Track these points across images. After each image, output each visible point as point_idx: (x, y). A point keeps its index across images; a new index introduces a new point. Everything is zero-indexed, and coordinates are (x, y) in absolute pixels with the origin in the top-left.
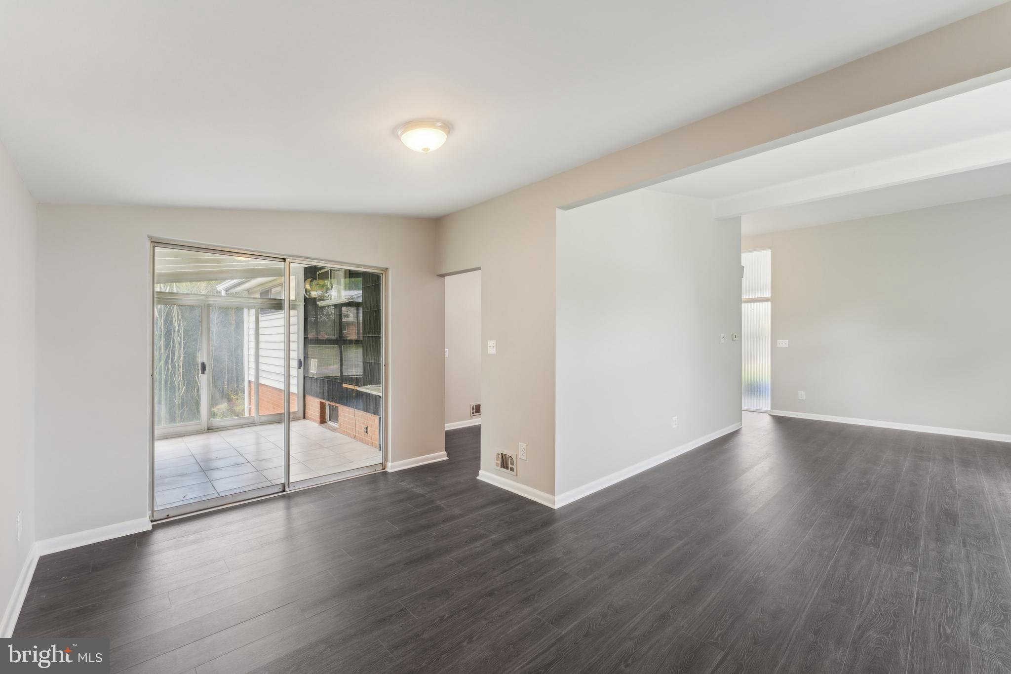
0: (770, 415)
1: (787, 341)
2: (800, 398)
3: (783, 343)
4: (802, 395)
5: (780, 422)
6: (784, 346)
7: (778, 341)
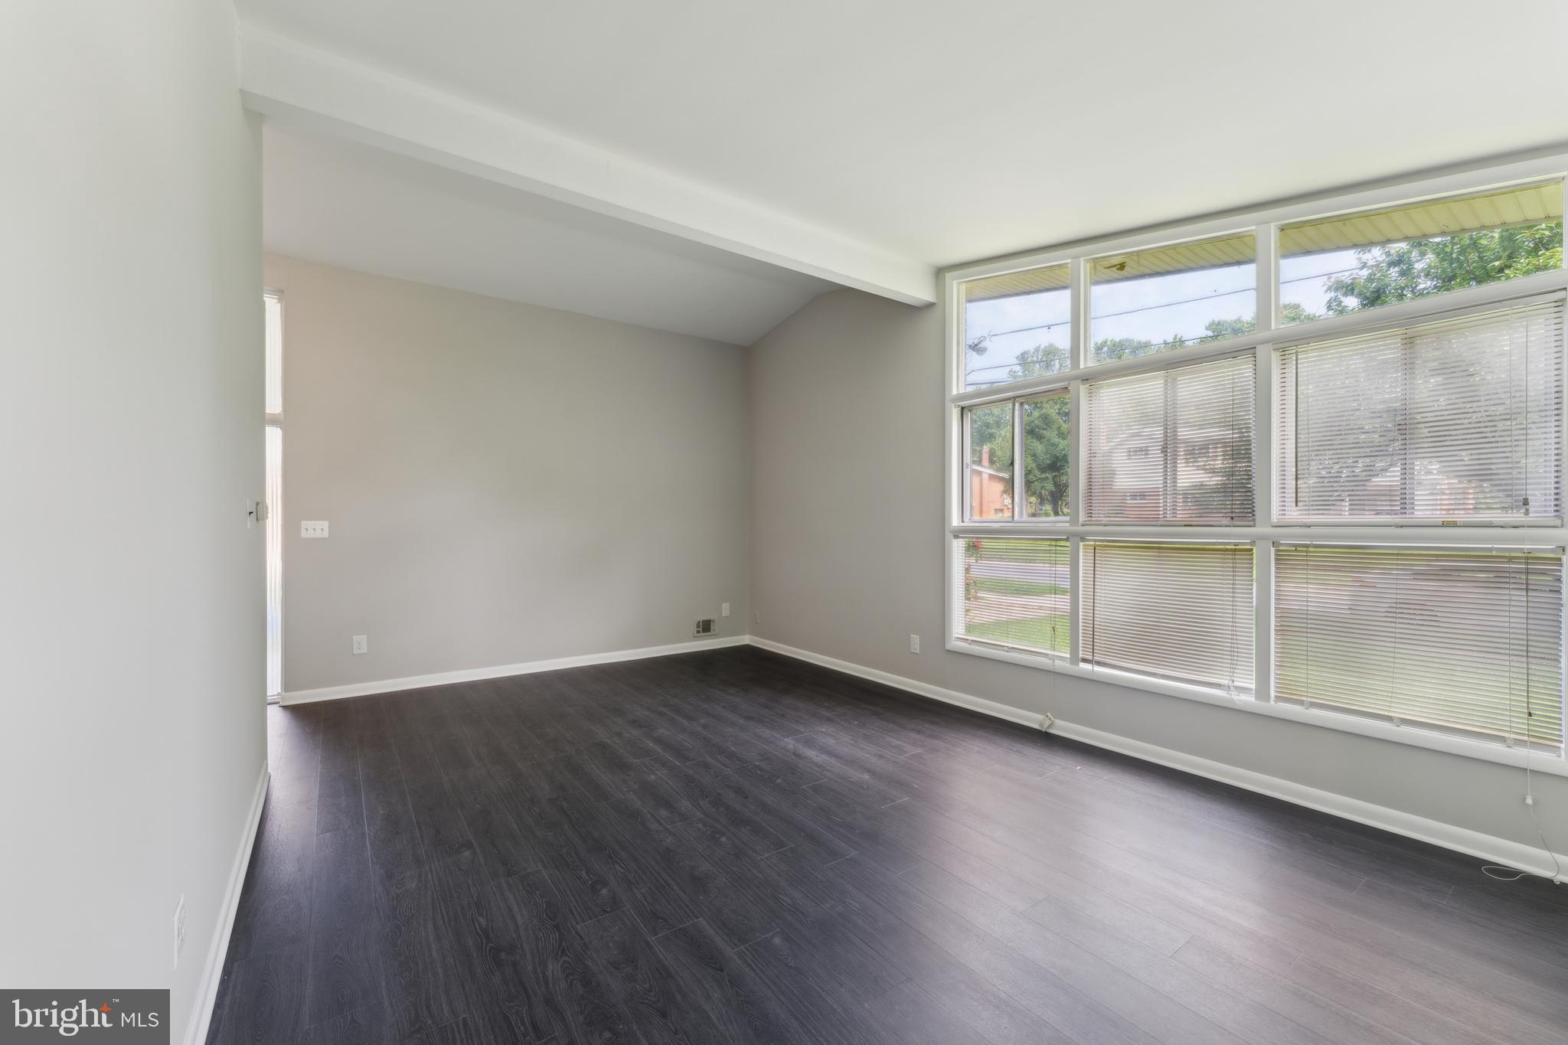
0: (285, 707)
1: (325, 524)
2: (356, 651)
3: (316, 529)
4: (361, 643)
5: (307, 716)
6: (319, 534)
7: (304, 523)
